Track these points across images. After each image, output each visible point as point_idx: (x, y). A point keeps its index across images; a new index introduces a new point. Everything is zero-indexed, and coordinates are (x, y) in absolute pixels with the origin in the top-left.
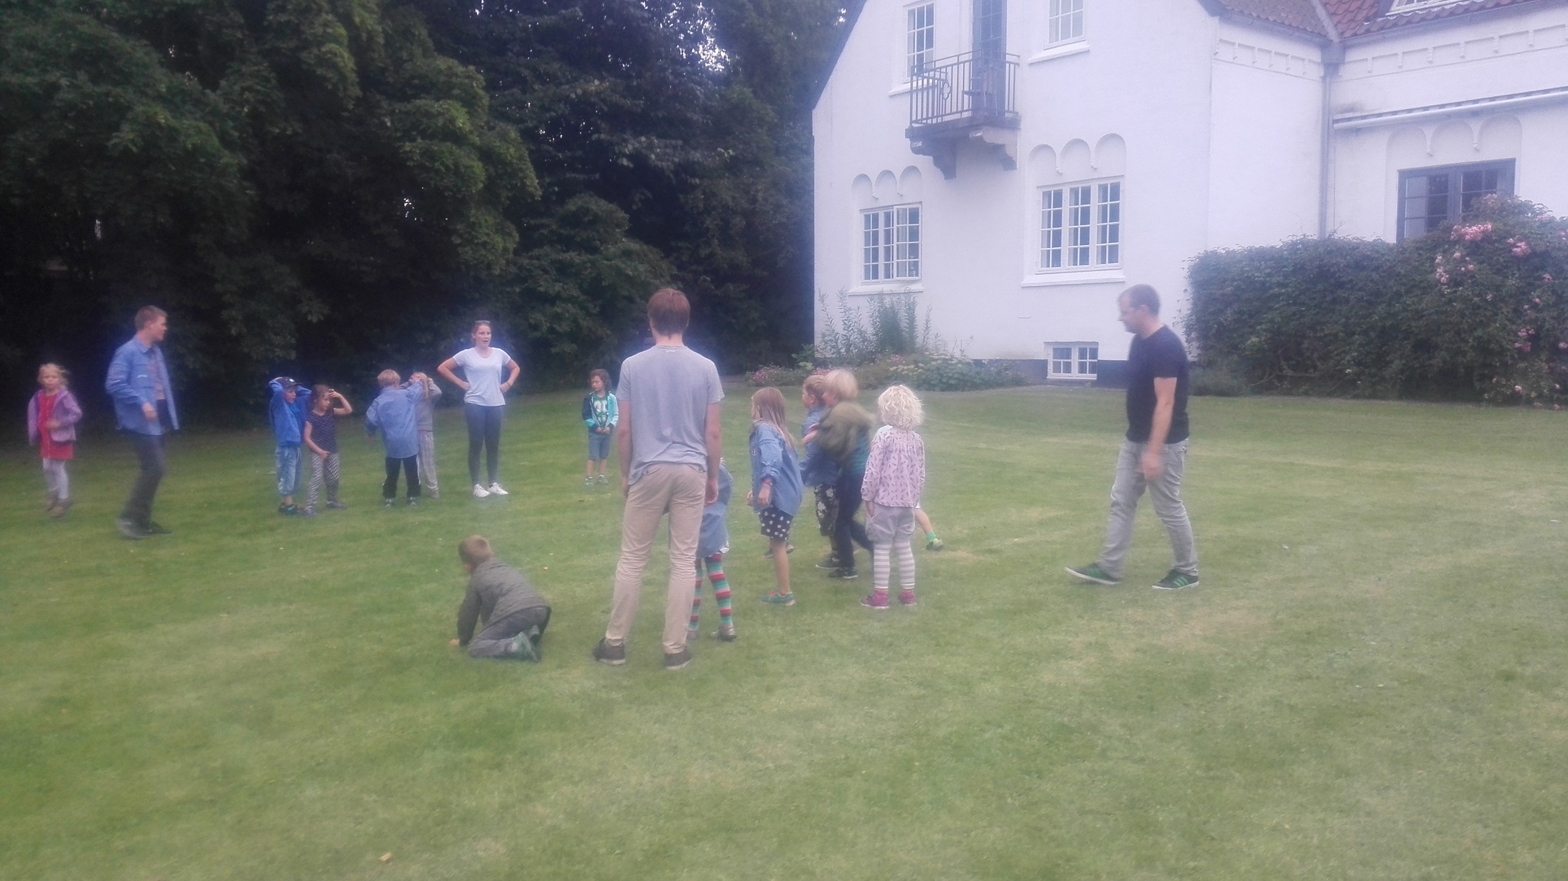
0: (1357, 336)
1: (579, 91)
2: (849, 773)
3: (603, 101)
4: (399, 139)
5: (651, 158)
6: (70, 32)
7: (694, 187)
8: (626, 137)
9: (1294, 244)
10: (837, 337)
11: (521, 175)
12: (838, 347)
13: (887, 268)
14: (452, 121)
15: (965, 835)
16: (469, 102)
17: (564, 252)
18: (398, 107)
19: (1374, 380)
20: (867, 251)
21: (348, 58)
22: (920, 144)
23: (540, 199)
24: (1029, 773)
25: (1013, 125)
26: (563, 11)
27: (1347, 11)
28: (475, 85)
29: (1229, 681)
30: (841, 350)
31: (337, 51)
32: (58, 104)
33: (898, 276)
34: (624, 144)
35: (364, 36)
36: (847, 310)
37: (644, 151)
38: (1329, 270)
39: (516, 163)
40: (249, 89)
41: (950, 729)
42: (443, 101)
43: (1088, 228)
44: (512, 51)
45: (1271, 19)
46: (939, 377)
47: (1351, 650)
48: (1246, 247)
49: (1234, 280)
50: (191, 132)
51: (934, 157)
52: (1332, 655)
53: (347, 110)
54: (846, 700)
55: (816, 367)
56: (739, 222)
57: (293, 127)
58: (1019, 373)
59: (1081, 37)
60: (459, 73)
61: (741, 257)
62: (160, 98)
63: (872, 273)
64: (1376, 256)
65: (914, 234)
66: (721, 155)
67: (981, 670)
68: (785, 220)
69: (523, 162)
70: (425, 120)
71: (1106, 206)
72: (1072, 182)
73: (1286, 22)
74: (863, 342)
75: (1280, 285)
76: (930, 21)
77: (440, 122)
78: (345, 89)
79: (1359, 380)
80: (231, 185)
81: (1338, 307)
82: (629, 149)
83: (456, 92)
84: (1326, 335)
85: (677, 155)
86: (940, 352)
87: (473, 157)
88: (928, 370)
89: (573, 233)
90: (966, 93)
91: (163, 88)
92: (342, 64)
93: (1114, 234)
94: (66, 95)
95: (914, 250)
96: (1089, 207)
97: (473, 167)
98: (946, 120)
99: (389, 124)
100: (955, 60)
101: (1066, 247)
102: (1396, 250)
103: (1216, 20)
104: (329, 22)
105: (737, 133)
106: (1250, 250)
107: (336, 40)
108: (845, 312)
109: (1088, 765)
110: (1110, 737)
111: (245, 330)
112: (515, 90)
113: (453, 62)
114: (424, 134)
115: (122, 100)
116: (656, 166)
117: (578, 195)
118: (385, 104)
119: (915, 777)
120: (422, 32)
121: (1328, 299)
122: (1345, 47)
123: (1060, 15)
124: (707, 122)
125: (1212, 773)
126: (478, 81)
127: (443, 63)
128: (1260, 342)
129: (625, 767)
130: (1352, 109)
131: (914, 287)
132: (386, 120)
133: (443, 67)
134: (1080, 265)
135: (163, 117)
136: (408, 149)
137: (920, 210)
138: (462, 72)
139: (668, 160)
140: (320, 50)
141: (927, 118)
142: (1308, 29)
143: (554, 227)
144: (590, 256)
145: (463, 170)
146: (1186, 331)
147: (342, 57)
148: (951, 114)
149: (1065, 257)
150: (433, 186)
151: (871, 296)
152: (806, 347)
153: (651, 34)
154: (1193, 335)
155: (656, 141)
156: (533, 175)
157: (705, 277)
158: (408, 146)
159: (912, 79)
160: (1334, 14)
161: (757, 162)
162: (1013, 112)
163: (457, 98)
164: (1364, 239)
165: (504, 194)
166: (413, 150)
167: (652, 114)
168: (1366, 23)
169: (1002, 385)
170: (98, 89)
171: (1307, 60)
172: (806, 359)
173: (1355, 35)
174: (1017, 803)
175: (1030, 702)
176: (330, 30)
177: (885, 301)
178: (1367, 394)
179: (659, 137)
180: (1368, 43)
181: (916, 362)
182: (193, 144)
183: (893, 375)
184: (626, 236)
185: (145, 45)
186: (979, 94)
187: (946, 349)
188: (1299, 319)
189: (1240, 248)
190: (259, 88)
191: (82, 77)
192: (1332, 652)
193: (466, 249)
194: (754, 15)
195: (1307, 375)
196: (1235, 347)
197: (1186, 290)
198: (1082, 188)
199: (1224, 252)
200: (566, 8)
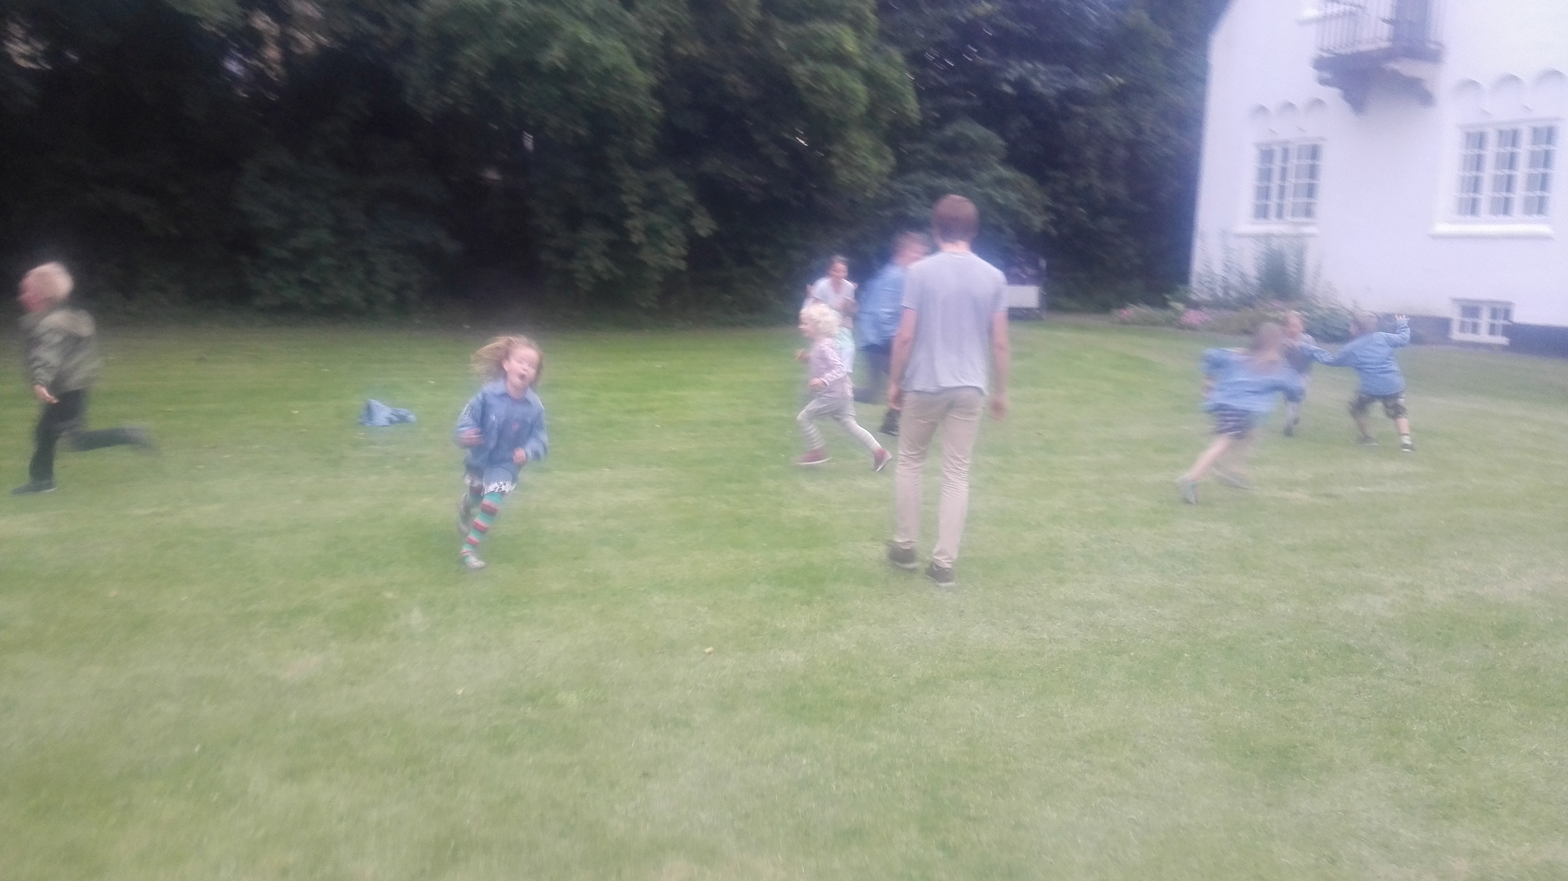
1: (968, 14)
3: (991, 24)
4: (792, 61)
5: (1035, 85)
7: (1079, 115)
8: (1011, 62)
10: (1215, 279)
11: (902, 99)
12: (1214, 288)
13: (1279, 207)
14: (839, 44)
15: (1215, 713)
16: (858, 25)
18: (794, 29)
22: (1327, 75)
23: (918, 124)
24: (1295, 677)
28: (867, 9)
30: (1218, 293)
32: (502, 23)
33: (1291, 217)
34: (1008, 70)
36: (1229, 251)
37: (1028, 78)
39: (899, 88)
41: (1228, 634)
42: (835, 24)
43: (1514, 174)
50: (611, 51)
51: (1343, 90)
53: (747, 32)
54: (1133, 599)
55: (1187, 309)
56: (1121, 153)
57: (698, 49)
61: (1120, 189)
62: (588, 20)
63: (1262, 212)
65: (1313, 172)
66: (1107, 81)
67: (1280, 592)
68: (1171, 152)
69: (906, 86)
70: (815, 43)
71: (1538, 150)
72: (1498, 123)
74: (1244, 285)
77: (830, 45)
78: (747, 12)
80: (642, 102)
82: (1012, 75)
83: (847, 15)
85: (1063, 82)
87: (857, 79)
89: (948, 158)
90: (1386, 21)
91: (590, 10)
93: (1545, 183)
94: (509, 15)
95: (1311, 191)
96: (1517, 151)
97: (856, 90)
98: (1360, 49)
99: (782, 46)
101: (1486, 194)
105: (1127, 58)
108: (1226, 252)
109: (1360, 679)
110: (1392, 661)
111: (644, 239)
112: (907, 15)
114: (814, 56)
115: (555, 20)
116: (1039, 93)
117: (956, 121)
118: (780, 26)
124: (1098, 48)
125: (1485, 702)
129: (914, 620)
131: (1307, 230)
132: (780, 42)
134: (1501, 215)
135: (587, 36)
136: (799, 71)
137: (1322, 146)
139: (1052, 87)
141: (1339, 47)
143: (930, 152)
144: (962, 183)
145: (846, 92)
148: (1367, 43)
149: (1484, 205)
150: (818, 107)
151: (1256, 237)
152: (1180, 287)
155: (1041, 67)
156: (913, 99)
157: (1080, 209)
161: (1147, 90)
162: (1436, 43)
163: (849, 22)
165: (886, 119)
166: (803, 72)
167: (1042, 39)
170: (536, 10)
172: (1178, 300)
174: (1275, 697)
175: (1320, 623)
177: (1272, 243)
179: (1046, 62)
182: (611, 64)
184: (1001, 164)
186: (1400, 22)
187: (1336, 298)
193: (843, 171)
198: (1511, 129)
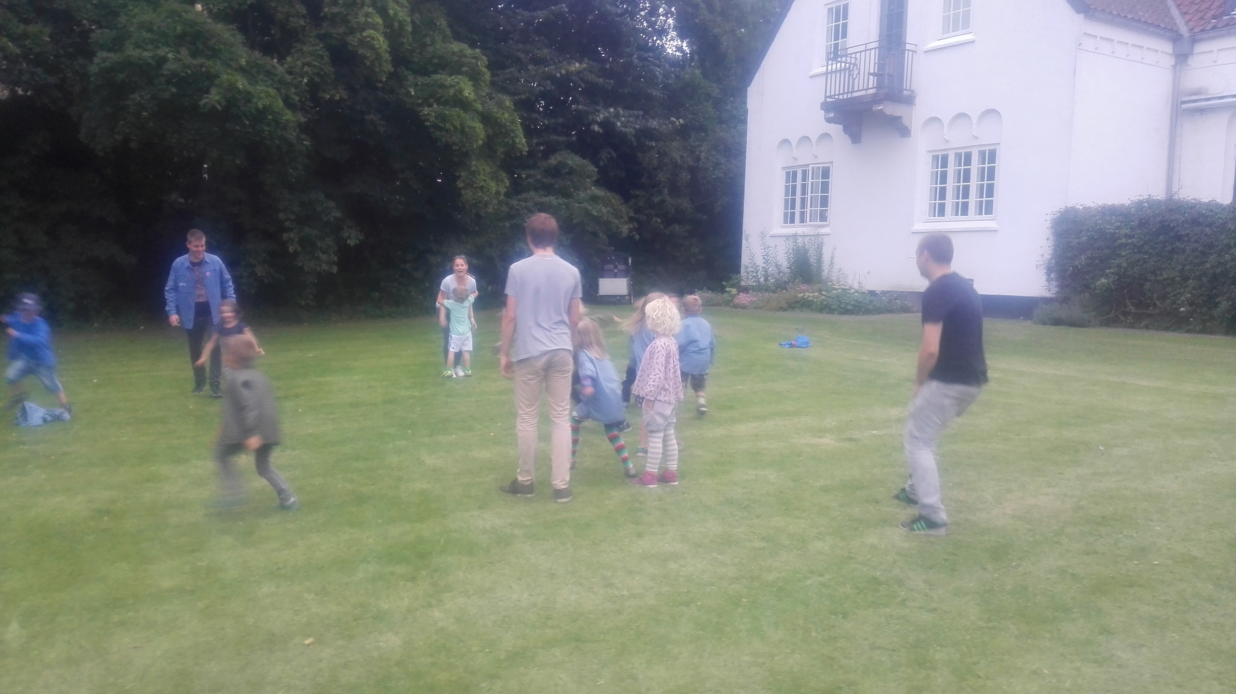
0: (1191, 281)
1: (563, 72)
2: (687, 604)
3: (582, 79)
4: (421, 105)
5: (617, 125)
6: (177, 19)
7: (652, 148)
8: (598, 108)
9: (1141, 202)
10: (758, 269)
11: (512, 135)
12: (758, 276)
13: (802, 214)
14: (461, 91)
15: (770, 658)
16: (475, 77)
17: (545, 196)
18: (421, 80)
19: (1204, 318)
20: (786, 201)
21: (383, 41)
22: (832, 115)
23: (526, 154)
24: (835, 614)
25: (909, 100)
26: (553, 7)
27: (1197, 11)
28: (480, 64)
29: (1026, 551)
30: (760, 280)
31: (375, 36)
32: (165, 73)
33: (810, 222)
34: (597, 114)
35: (396, 25)
36: (766, 248)
37: (612, 119)
38: (1169, 225)
39: (509, 126)
40: (308, 64)
41: (778, 575)
42: (455, 76)
43: (969, 185)
44: (512, 39)
45: (1129, 16)
46: (838, 303)
47: (1137, 533)
48: (1100, 204)
49: (1088, 231)
50: (262, 95)
51: (843, 126)
52: (1121, 536)
53: (381, 81)
54: (699, 547)
55: (739, 293)
56: (685, 176)
57: (340, 94)
58: (906, 302)
59: (968, 30)
60: (468, 55)
61: (685, 204)
62: (242, 70)
63: (790, 219)
64: (1211, 214)
65: (825, 187)
66: (673, 123)
67: (818, 531)
68: (722, 175)
69: (514, 124)
70: (440, 90)
71: (984, 168)
72: (956, 148)
73: (1143, 19)
74: (779, 273)
75: (1127, 236)
76: (845, 17)
77: (452, 91)
78: (380, 65)
79: (1192, 318)
80: (292, 137)
81: (1175, 256)
82: (600, 117)
83: (465, 69)
84: (1164, 280)
85: (638, 123)
86: (841, 283)
87: (476, 120)
88: (829, 297)
89: (552, 181)
90: (871, 74)
91: (243, 62)
92: (377, 46)
93: (990, 191)
94: (171, 66)
95: (825, 202)
96: (970, 169)
97: (475, 127)
98: (855, 96)
99: (413, 93)
100: (863, 48)
101: (950, 201)
102: (1228, 210)
103: (1082, 16)
104: (370, 13)
105: (687, 105)
106: (1103, 207)
107: (374, 27)
108: (765, 249)
109: (888, 610)
110: (912, 590)
111: (299, 249)
112: (513, 69)
113: (464, 46)
114: (438, 101)
115: (212, 70)
116: (621, 131)
117: (558, 152)
118: (411, 78)
119: (740, 610)
120: (442, 22)
121: (1167, 249)
122: (1194, 41)
123: (952, 12)
124: (664, 97)
125: (990, 625)
126: (482, 62)
127: (456, 46)
128: (1108, 283)
129: (510, 587)
130: (1197, 93)
131: (823, 231)
132: (411, 90)
133: (456, 50)
134: (961, 215)
135: (241, 83)
136: (426, 112)
137: (831, 168)
138: (470, 54)
139: (631, 127)
140: (361, 35)
141: (839, 94)
142: (1162, 26)
143: (539, 177)
144: (565, 200)
145: (467, 130)
146: (1047, 272)
147: (378, 40)
148: (858, 91)
149: (948, 209)
150: (444, 141)
151: (787, 237)
152: (734, 276)
153: (623, 26)
154: (1052, 276)
155: (621, 112)
156: (522, 135)
157: (657, 218)
158: (426, 110)
159: (828, 63)
160: (1186, 13)
161: (702, 128)
162: (910, 90)
163: (466, 74)
164: (1201, 200)
165: (501, 150)
166: (430, 113)
167: (621, 91)
168: (1214, 21)
169: (891, 311)
170: (195, 62)
171: (1160, 51)
172: (733, 286)
173: (1203, 30)
174: (820, 636)
175: (851, 558)
176: (370, 20)
177: (798, 241)
178: (1198, 330)
179: (625, 108)
180: (1214, 38)
181: (820, 291)
182: (263, 105)
183: (801, 300)
184: (595, 186)
185: (233, 29)
186: (881, 75)
187: (847, 281)
188: (1141, 265)
189: (1095, 205)
190: (315, 63)
191: (184, 52)
192: (1120, 534)
193: (467, 191)
194: (706, 12)
195: (1149, 312)
196: (1087, 287)
197: (1048, 239)
198: (965, 153)
199: (1081, 208)
200: (555, 5)
